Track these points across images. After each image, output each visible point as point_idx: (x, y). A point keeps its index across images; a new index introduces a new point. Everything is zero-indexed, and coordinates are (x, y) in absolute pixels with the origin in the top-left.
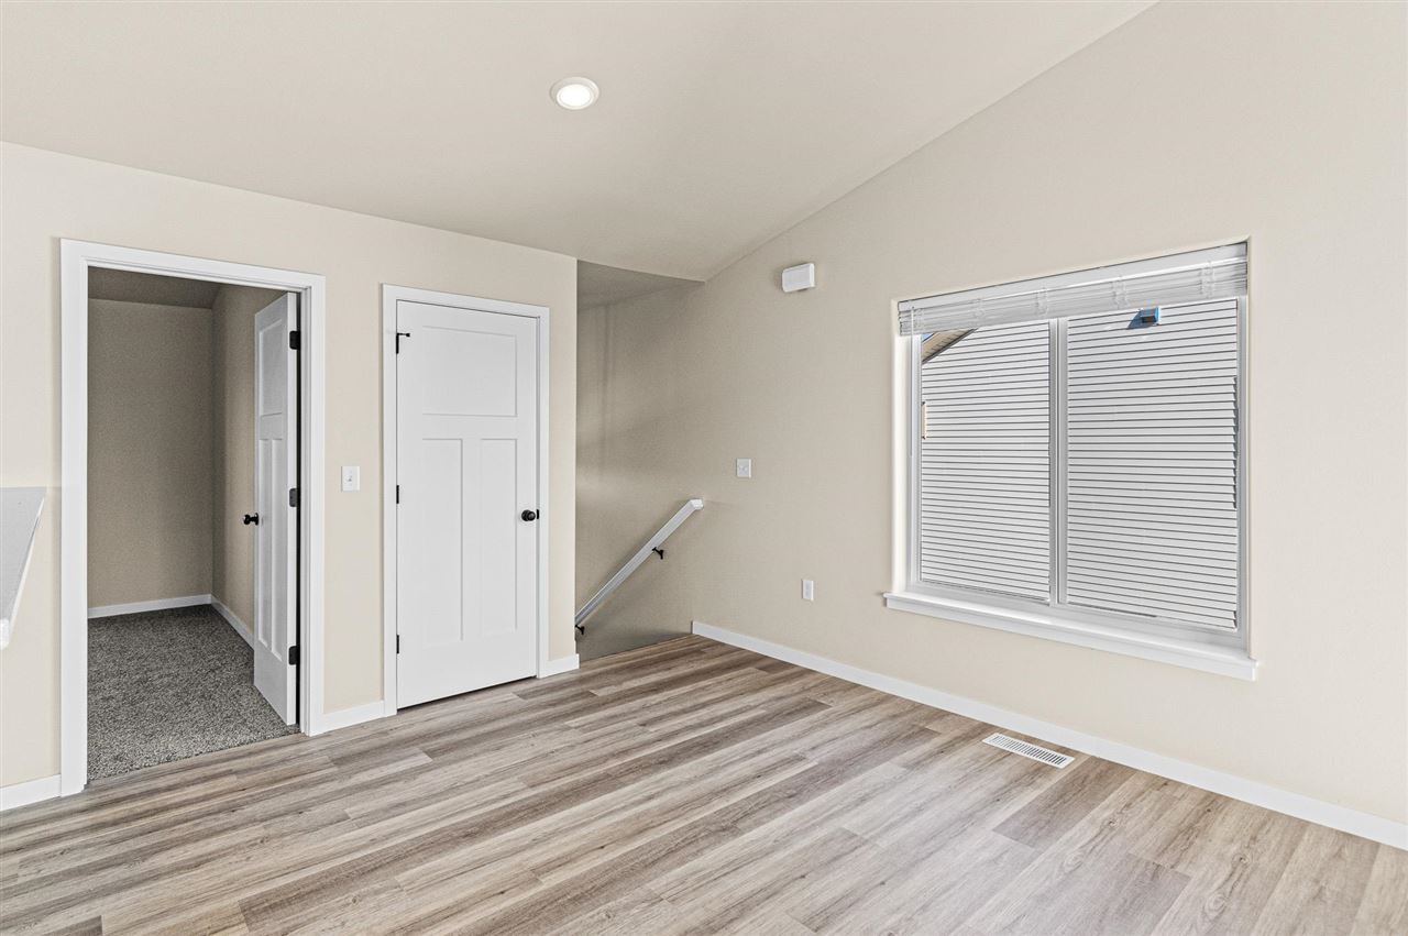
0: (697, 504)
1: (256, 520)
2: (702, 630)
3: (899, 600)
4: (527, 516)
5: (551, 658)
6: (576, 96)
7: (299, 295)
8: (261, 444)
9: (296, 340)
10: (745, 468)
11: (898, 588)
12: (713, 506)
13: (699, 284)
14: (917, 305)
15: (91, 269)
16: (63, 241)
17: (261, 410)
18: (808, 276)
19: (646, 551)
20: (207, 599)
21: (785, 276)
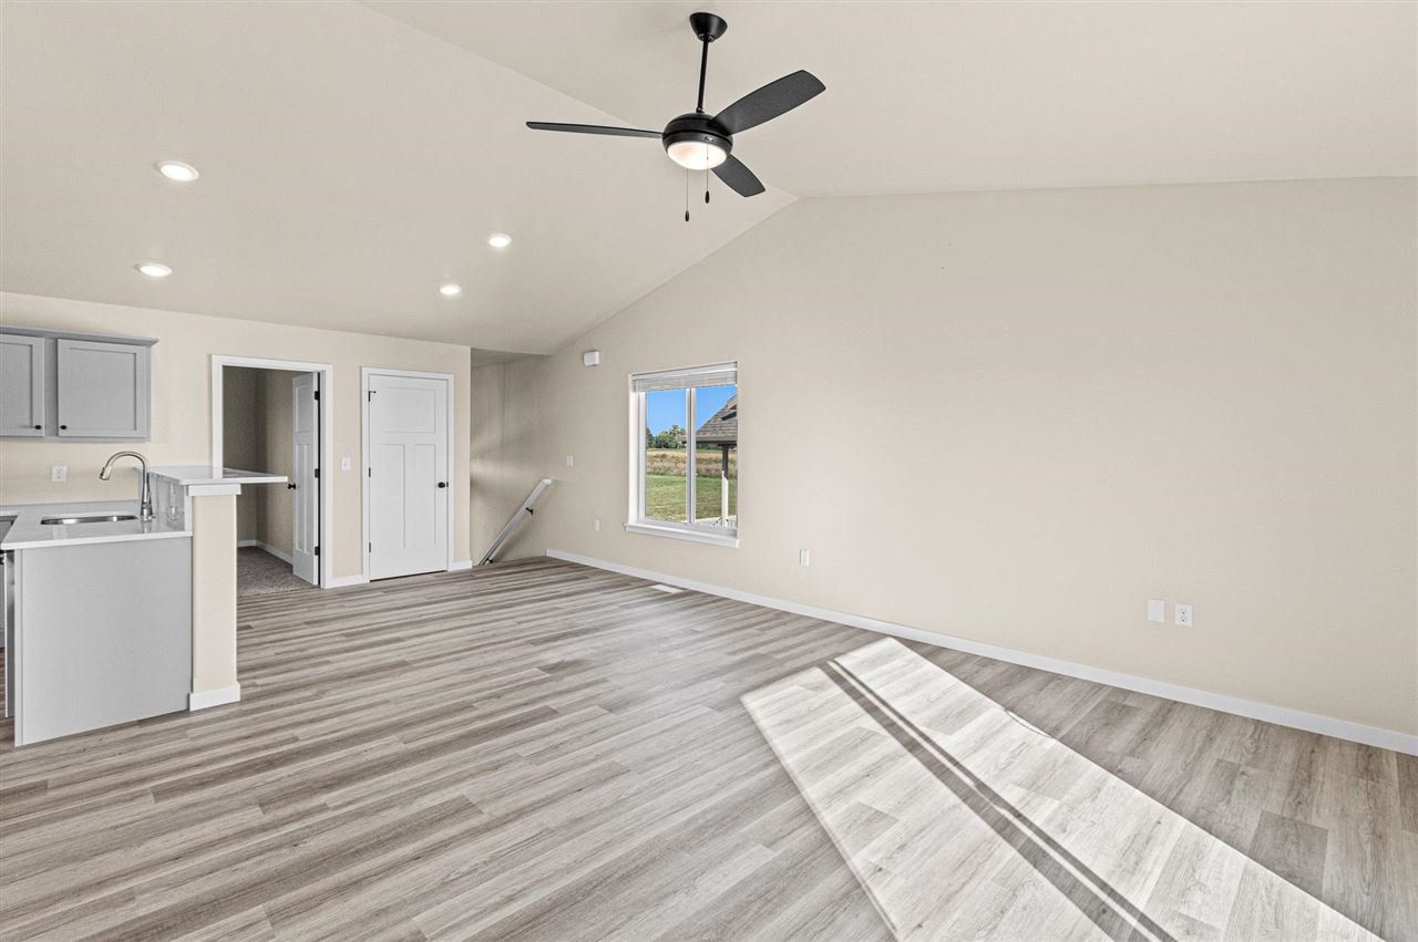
0: (548, 481)
1: (294, 487)
2: (550, 553)
3: (631, 527)
4: (441, 485)
5: (455, 561)
6: (450, 290)
7: (319, 374)
8: (297, 447)
9: (317, 395)
10: (570, 461)
11: (632, 520)
12: (556, 483)
13: (548, 357)
14: (641, 377)
15: (224, 367)
16: (213, 356)
17: (297, 429)
18: (596, 358)
19: (524, 508)
20: (254, 543)
21: (585, 357)
